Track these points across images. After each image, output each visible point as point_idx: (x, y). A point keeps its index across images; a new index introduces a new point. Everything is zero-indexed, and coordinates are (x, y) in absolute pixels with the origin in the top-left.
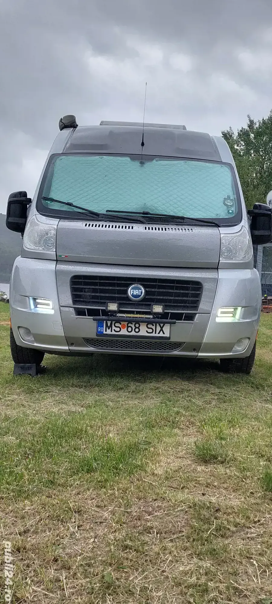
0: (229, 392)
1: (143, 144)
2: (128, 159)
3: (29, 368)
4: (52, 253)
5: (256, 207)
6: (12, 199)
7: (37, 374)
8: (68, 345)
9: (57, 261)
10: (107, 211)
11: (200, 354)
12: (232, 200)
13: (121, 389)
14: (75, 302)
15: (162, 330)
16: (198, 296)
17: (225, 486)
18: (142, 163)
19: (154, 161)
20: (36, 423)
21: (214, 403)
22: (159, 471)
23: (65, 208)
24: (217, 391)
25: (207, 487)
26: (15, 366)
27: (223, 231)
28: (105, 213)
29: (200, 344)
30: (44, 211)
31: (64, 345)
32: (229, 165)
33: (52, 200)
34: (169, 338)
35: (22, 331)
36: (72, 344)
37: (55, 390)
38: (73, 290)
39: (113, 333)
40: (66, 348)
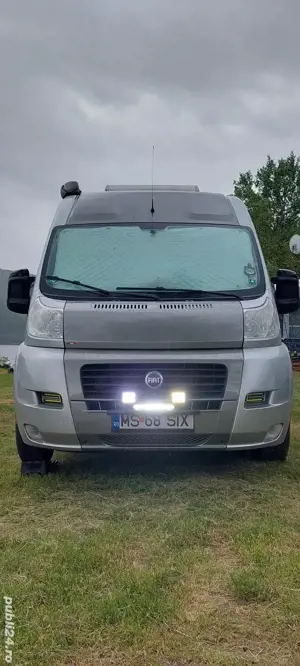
0: (264, 487)
1: (153, 211)
2: (138, 228)
3: (38, 466)
4: (59, 340)
5: (279, 273)
6: (13, 278)
7: (47, 473)
8: (81, 444)
9: (65, 349)
10: (118, 288)
11: (229, 446)
12: (253, 268)
13: (143, 490)
14: (86, 395)
15: (184, 421)
16: (224, 380)
17: (269, 635)
18: (153, 232)
19: (166, 229)
20: (49, 550)
21: (248, 505)
22: (192, 616)
23: (72, 287)
24: (251, 487)
25: (247, 637)
26: (23, 465)
27: (246, 304)
28: (115, 290)
29: (229, 435)
30: (49, 291)
31: (77, 444)
32: (247, 228)
33: (57, 279)
34: (193, 430)
35: (28, 428)
36: (85, 443)
37: (69, 495)
38: (84, 381)
39: (131, 427)
40: (79, 447)
